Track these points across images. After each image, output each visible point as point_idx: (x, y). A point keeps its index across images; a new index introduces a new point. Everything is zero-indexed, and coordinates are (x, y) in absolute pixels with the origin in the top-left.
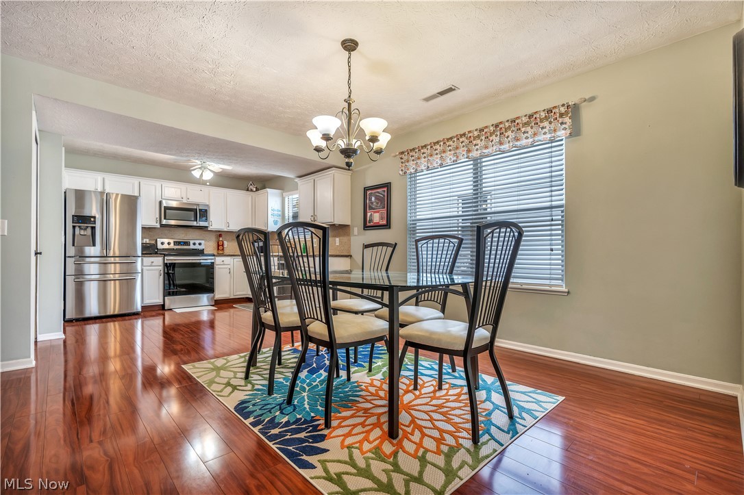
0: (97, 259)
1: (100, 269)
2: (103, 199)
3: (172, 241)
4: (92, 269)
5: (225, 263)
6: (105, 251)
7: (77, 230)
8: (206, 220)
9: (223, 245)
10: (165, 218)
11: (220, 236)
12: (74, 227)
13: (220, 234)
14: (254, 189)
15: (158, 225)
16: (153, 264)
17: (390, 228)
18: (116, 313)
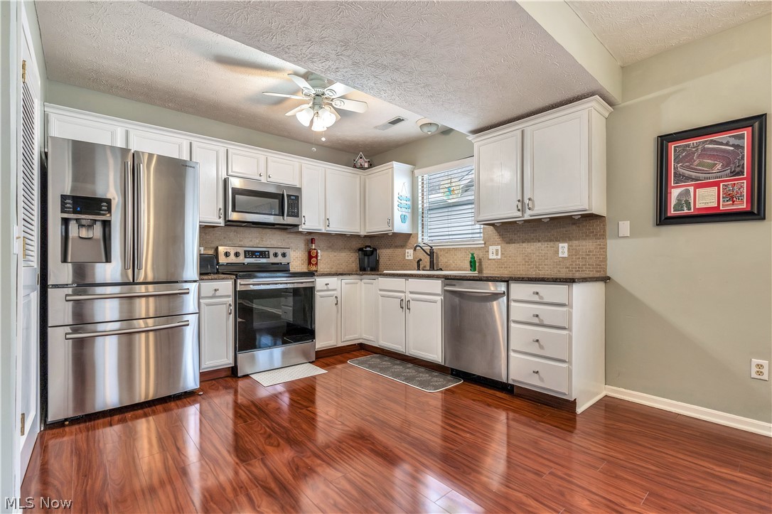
0: (116, 290)
1: (121, 312)
2: (125, 164)
3: (241, 251)
4: (107, 311)
5: (330, 287)
6: (130, 272)
7: (73, 227)
8: (297, 216)
9: (317, 257)
10: (234, 210)
11: (312, 241)
12: (66, 222)
13: (312, 237)
14: (366, 165)
15: (221, 222)
16: (218, 293)
17: (764, 218)
18: (150, 398)
